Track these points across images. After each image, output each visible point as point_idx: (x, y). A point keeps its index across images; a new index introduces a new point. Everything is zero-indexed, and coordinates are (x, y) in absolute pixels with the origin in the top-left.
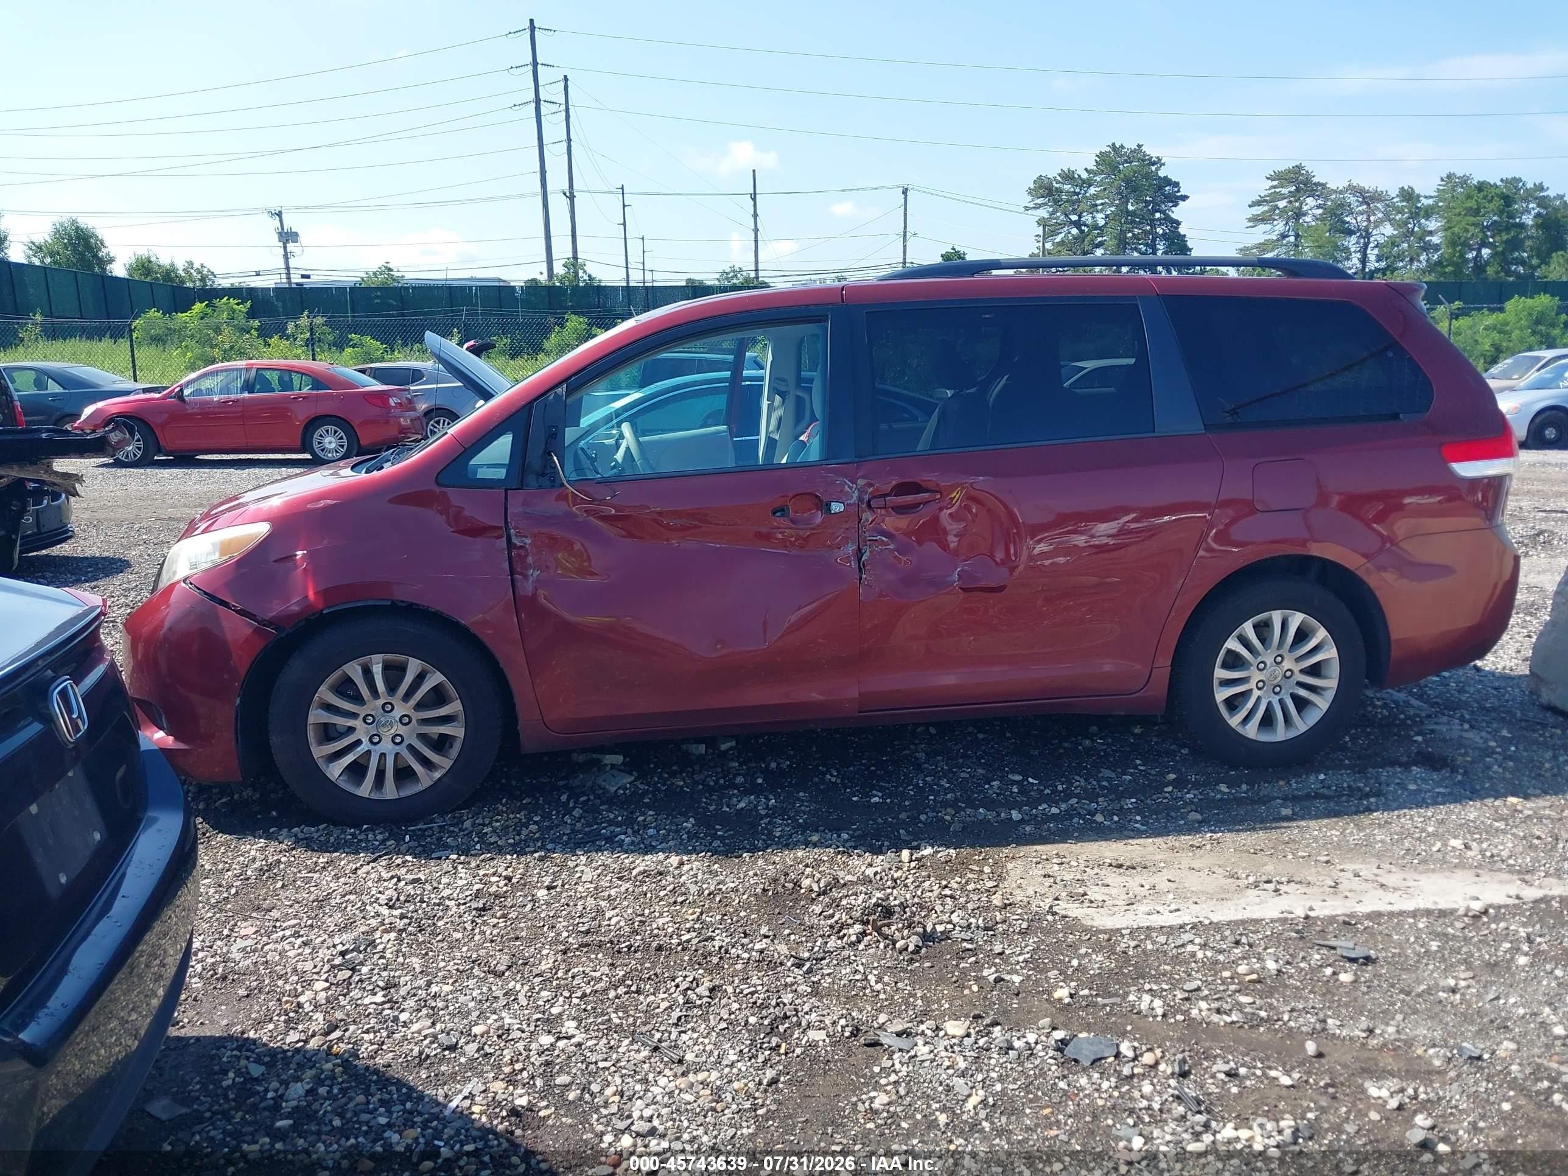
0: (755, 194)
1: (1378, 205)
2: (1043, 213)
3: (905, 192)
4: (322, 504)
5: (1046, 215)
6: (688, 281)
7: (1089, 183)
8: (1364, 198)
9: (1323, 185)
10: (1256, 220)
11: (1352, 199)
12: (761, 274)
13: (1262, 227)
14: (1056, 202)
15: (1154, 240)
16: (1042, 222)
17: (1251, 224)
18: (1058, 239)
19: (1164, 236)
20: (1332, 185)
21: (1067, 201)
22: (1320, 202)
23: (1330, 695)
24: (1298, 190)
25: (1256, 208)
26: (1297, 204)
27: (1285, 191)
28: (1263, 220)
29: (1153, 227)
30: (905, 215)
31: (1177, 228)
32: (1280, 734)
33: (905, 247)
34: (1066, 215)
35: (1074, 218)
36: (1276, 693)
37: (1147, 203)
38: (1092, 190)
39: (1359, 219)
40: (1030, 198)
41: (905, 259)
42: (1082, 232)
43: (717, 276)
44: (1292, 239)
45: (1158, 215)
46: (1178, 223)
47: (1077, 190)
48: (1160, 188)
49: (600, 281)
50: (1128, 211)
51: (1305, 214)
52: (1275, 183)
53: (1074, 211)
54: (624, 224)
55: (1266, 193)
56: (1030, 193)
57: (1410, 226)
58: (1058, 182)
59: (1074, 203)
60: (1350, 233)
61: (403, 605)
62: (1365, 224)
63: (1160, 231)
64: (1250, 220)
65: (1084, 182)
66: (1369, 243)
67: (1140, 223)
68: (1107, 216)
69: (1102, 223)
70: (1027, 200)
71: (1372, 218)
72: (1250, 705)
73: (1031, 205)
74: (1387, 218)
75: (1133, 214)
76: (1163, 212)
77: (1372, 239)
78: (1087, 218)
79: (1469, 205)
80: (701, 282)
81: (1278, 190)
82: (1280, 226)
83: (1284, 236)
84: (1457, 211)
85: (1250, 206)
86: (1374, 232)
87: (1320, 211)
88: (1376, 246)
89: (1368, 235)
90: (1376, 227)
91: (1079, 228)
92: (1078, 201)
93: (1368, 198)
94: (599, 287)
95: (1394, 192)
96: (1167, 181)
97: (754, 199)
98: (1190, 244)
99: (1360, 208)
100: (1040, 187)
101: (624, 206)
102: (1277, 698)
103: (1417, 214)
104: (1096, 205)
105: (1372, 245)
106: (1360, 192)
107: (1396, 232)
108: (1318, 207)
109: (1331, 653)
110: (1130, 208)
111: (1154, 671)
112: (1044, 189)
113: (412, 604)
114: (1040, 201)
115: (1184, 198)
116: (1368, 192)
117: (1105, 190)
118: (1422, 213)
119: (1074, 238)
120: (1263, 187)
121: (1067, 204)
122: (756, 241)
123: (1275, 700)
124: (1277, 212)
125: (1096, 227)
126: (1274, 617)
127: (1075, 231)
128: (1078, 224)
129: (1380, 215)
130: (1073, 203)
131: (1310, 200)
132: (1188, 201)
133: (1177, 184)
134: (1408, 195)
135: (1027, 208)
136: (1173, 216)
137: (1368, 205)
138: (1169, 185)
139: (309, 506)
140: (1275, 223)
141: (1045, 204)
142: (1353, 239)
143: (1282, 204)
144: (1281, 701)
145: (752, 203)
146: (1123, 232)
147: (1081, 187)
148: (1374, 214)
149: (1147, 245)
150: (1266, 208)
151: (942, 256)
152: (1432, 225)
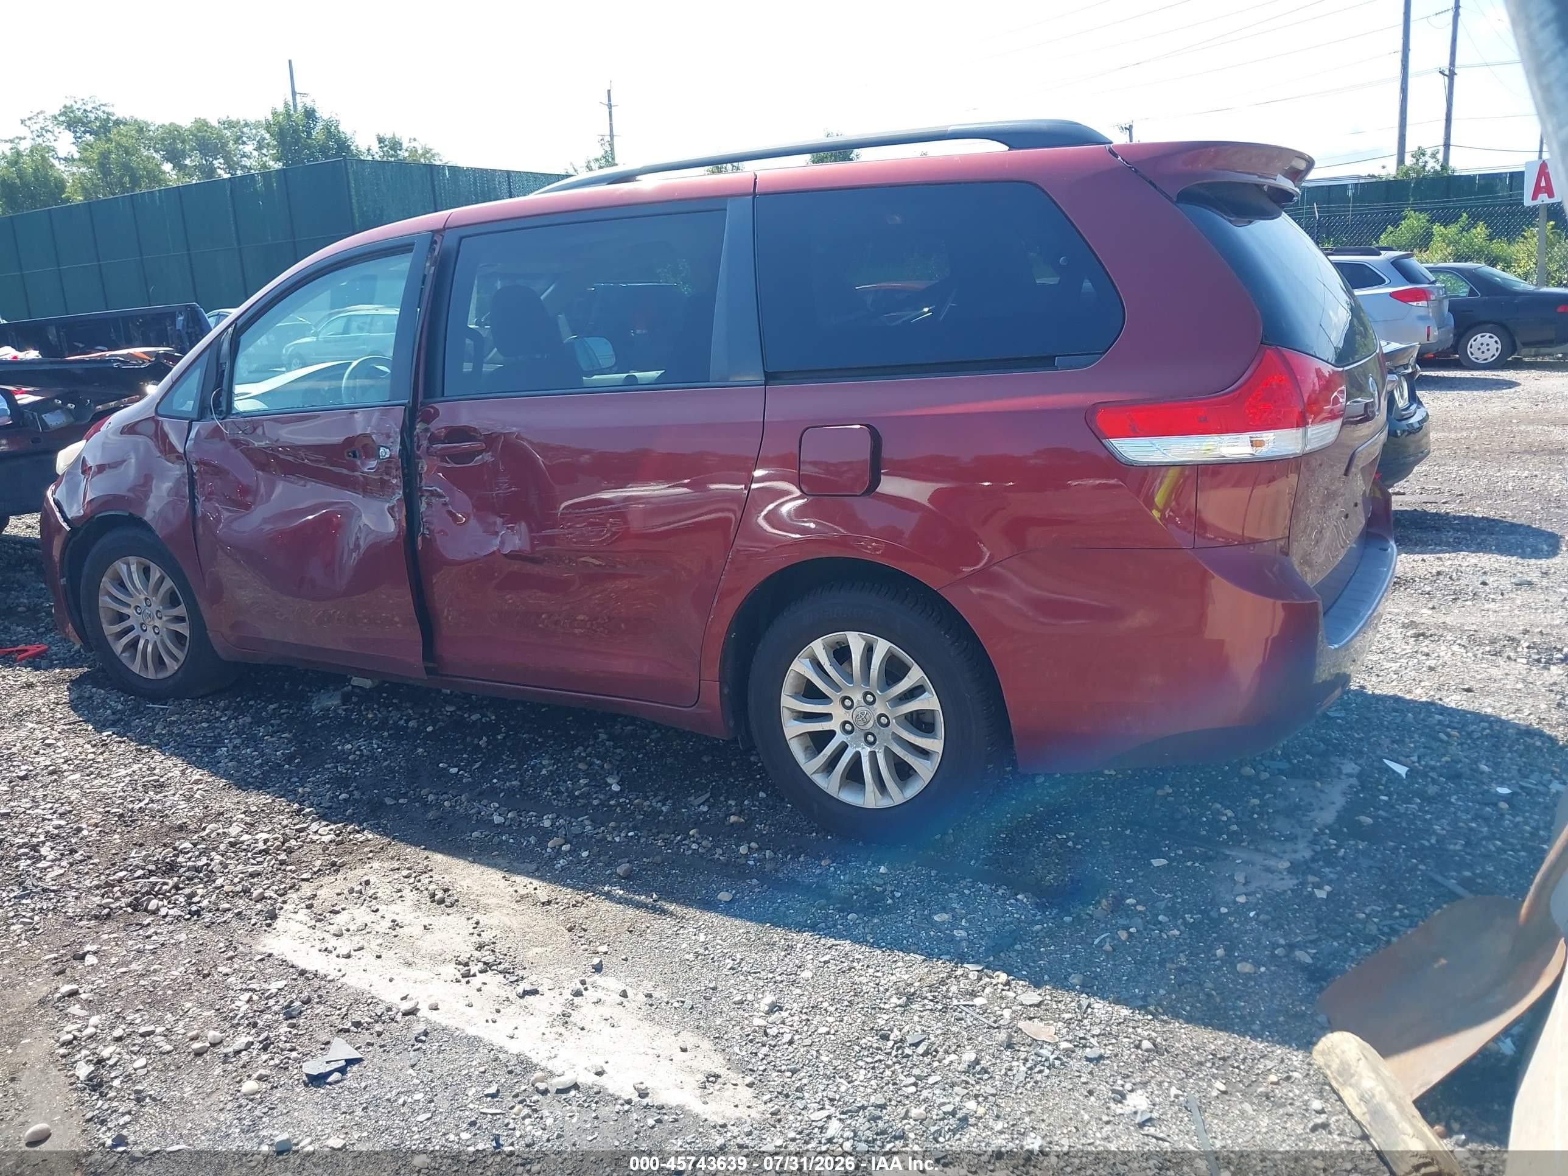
102: (869, 749)
123: (865, 752)
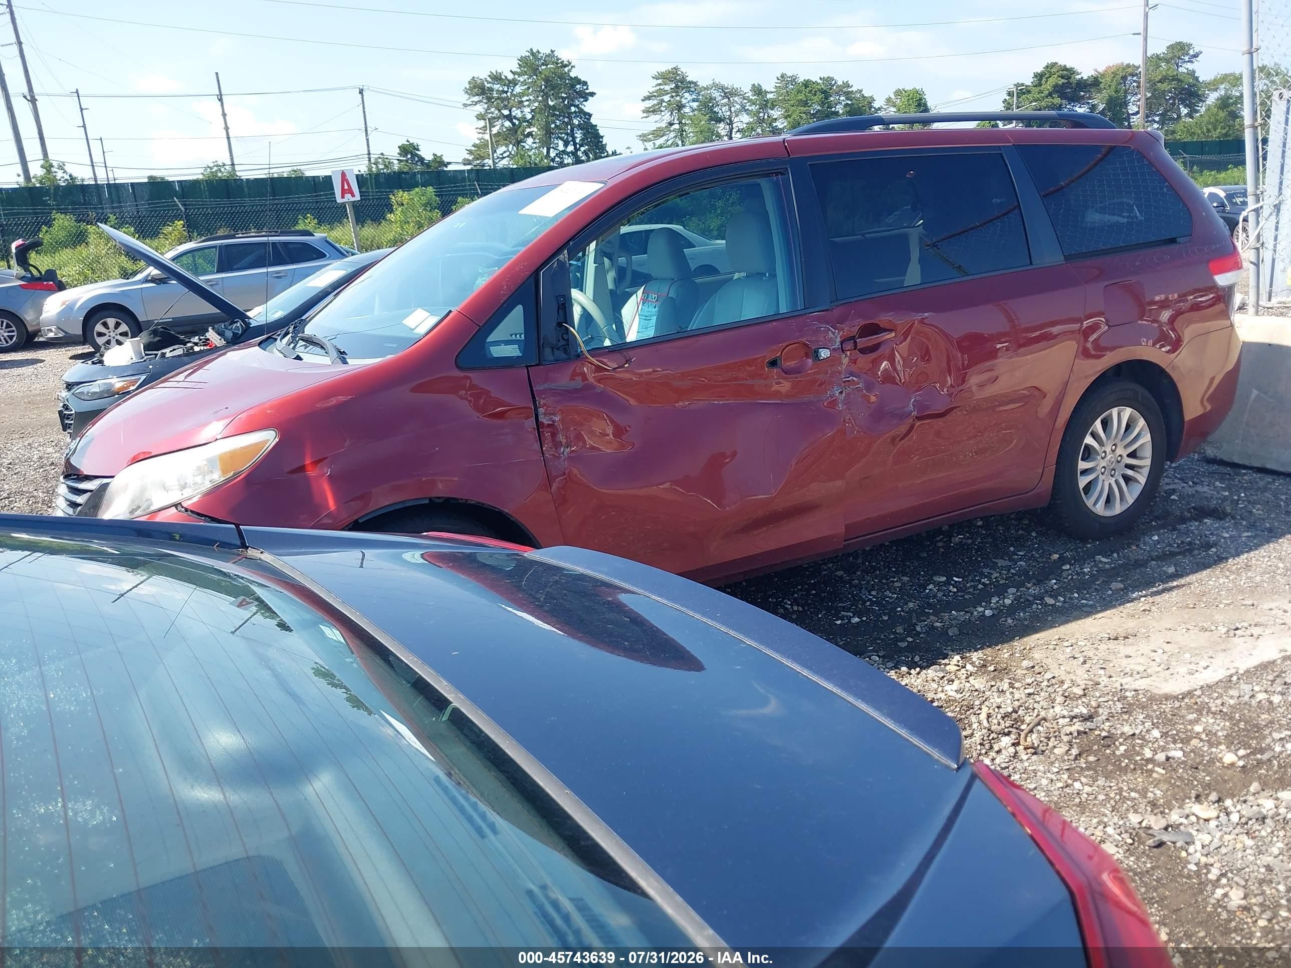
0: (221, 95)
1: (736, 99)
2: (480, 108)
3: (361, 92)
4: (333, 401)
5: (483, 111)
6: (150, 177)
7: (514, 83)
8: (725, 93)
9: (695, 84)
10: (649, 111)
11: (716, 94)
12: (237, 168)
13: (654, 118)
14: (489, 99)
15: (572, 130)
16: (480, 117)
17: (645, 115)
18: (495, 130)
19: (580, 126)
20: (702, 83)
21: (498, 98)
22: (694, 96)
23: (1146, 471)
24: (677, 87)
25: (647, 101)
26: (678, 98)
27: (667, 88)
28: (653, 111)
29: (570, 119)
30: (364, 112)
31: (589, 119)
32: (1118, 509)
33: (368, 140)
34: (499, 111)
35: (506, 112)
36: (1112, 476)
37: (564, 99)
38: (518, 89)
39: (723, 109)
40: (467, 96)
41: (369, 151)
42: (514, 124)
43: (202, 171)
44: (677, 126)
45: (573, 109)
46: (590, 115)
47: (506, 89)
48: (573, 86)
49: (83, 180)
50: (550, 107)
51: (684, 106)
52: (660, 81)
53: (505, 107)
54: (84, 126)
55: (654, 89)
56: (467, 92)
57: (761, 115)
58: (489, 82)
59: (504, 102)
60: (720, 120)
61: (441, 501)
62: (728, 113)
63: (576, 122)
64: (644, 112)
65: (510, 82)
66: (733, 128)
67: (560, 116)
68: (532, 111)
69: (529, 116)
70: (465, 98)
71: (733, 109)
72: (1099, 488)
73: (469, 102)
74: (743, 109)
75: (554, 108)
76: (577, 106)
77: (734, 125)
78: (516, 112)
79: (800, 97)
80: (162, 179)
81: (662, 87)
82: (667, 117)
83: (671, 124)
84: (792, 102)
85: (643, 100)
86: (736, 120)
87: (697, 104)
88: (738, 131)
89: (731, 123)
90: (737, 116)
91: (511, 121)
92: (508, 99)
93: (729, 94)
94: (82, 186)
95: (747, 89)
96: (578, 81)
97: (221, 100)
98: (601, 133)
99: (723, 101)
100: (475, 87)
101: (82, 109)
103: (766, 106)
104: (523, 102)
105: (735, 130)
106: (722, 88)
107: (751, 120)
108: (694, 100)
109: (1147, 438)
110: (551, 103)
111: (1046, 469)
112: (478, 89)
113: (448, 499)
114: (476, 99)
115: (592, 94)
116: (727, 88)
117: (529, 88)
118: (769, 105)
119: (508, 130)
120: (650, 86)
121: (499, 101)
122: (228, 138)
124: (664, 104)
125: (524, 119)
126: (1113, 413)
127: (508, 124)
128: (509, 118)
129: (738, 107)
130: (503, 100)
131: (687, 95)
132: (595, 97)
133: (585, 83)
134: (758, 91)
135: (465, 105)
136: (586, 109)
137: (729, 99)
138: (579, 83)
139: (318, 405)
140: (663, 113)
141: (480, 101)
142: (722, 125)
143: (667, 98)
144: (1116, 481)
145: (219, 103)
146: (548, 124)
147: (508, 87)
148: (734, 106)
149: (567, 134)
150: (655, 102)
151: (399, 147)
152: (775, 113)
